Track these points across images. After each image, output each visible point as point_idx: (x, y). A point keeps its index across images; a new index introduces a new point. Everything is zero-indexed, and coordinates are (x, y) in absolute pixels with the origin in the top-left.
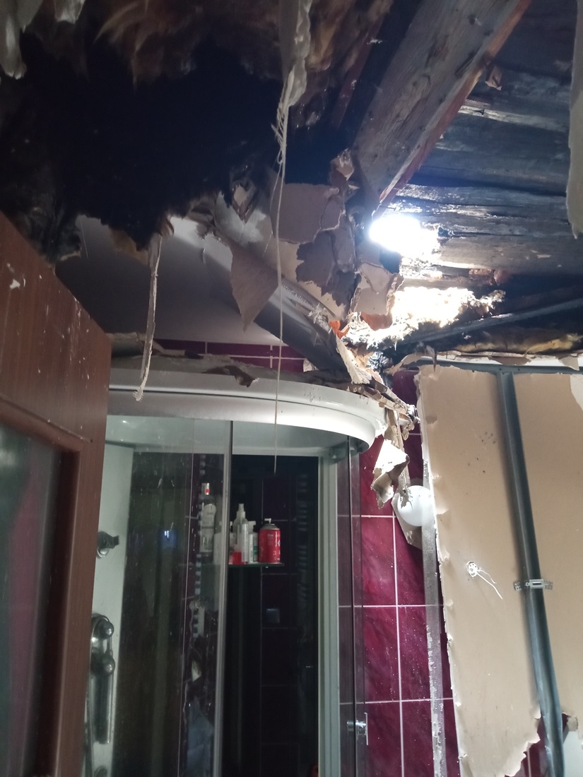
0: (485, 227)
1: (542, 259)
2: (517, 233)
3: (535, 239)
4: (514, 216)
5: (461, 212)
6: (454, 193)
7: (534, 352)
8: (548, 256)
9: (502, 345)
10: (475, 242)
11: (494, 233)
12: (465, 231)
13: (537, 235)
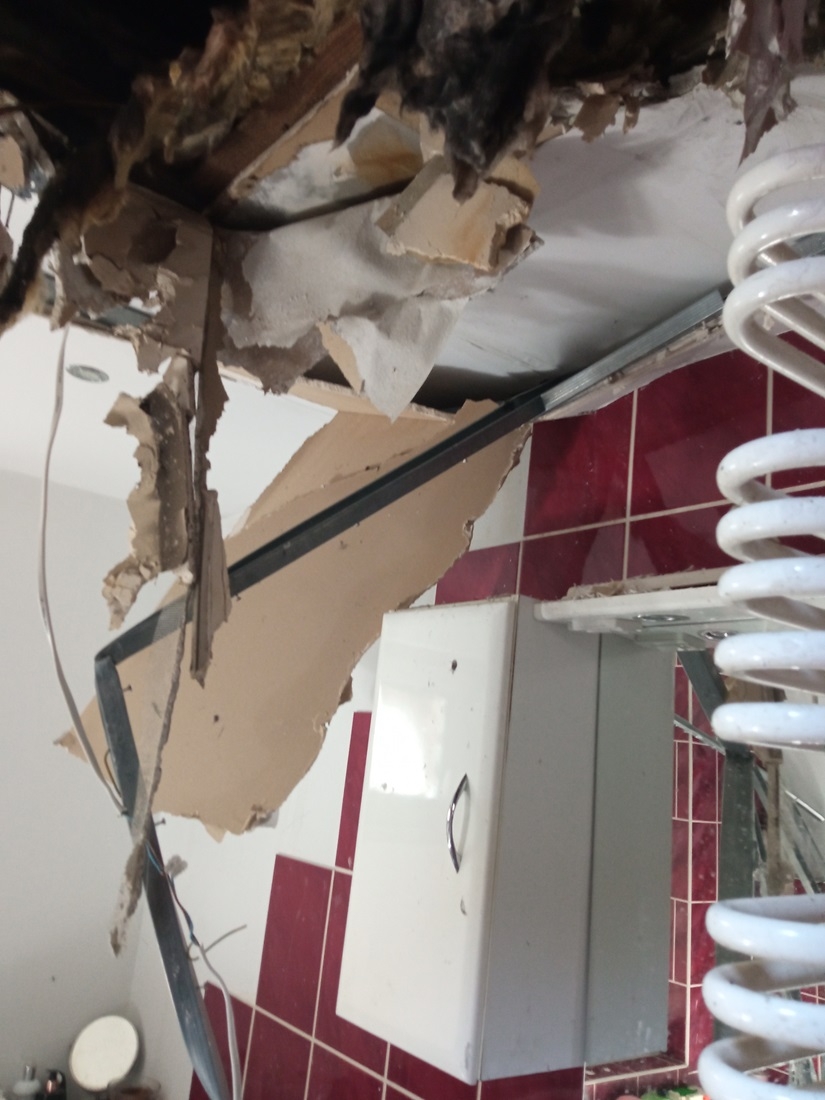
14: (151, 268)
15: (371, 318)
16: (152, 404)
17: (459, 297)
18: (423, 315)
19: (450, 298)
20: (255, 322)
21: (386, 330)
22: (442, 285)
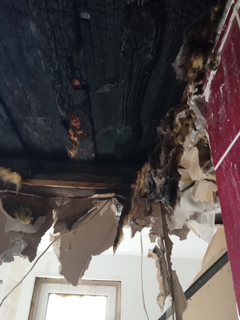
14: (149, 217)
15: (195, 219)
16: (155, 251)
17: (212, 210)
18: (206, 216)
19: (211, 211)
20: (173, 223)
21: (199, 222)
22: (208, 207)
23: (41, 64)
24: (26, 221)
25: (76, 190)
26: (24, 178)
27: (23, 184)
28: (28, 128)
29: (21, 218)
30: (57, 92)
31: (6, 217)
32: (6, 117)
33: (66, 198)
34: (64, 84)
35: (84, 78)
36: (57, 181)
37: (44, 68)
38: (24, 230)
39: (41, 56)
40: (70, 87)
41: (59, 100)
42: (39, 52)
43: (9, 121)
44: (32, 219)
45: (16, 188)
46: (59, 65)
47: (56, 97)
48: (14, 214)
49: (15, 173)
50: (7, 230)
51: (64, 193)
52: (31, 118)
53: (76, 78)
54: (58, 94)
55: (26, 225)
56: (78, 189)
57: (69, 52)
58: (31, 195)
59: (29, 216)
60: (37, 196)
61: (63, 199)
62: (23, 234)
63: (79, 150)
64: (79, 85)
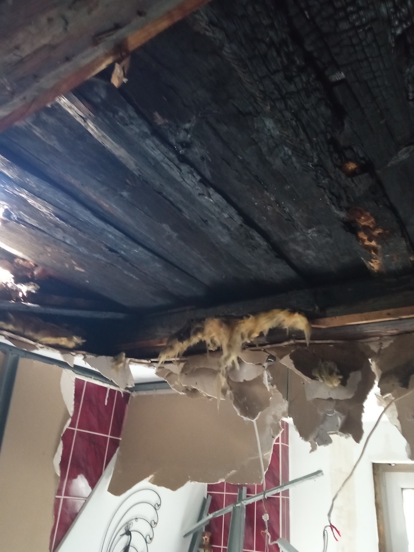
0: (45, 225)
1: (78, 271)
2: (68, 242)
3: (79, 253)
4: (73, 226)
5: (30, 201)
6: (32, 181)
7: (44, 343)
8: (83, 271)
9: (20, 329)
10: (31, 234)
11: (50, 233)
12: (27, 221)
13: (82, 249)
23: (292, 163)
24: (333, 382)
25: (399, 321)
26: (311, 318)
27: (312, 328)
28: (297, 248)
29: (325, 379)
30: (324, 189)
31: (303, 380)
32: (265, 243)
33: (385, 337)
34: (332, 175)
35: (361, 155)
36: (362, 313)
37: (298, 165)
38: (334, 396)
39: (290, 153)
40: (343, 177)
41: (331, 199)
42: (286, 149)
43: (271, 247)
44: (341, 377)
45: (304, 335)
46: (318, 155)
47: (326, 197)
48: (313, 374)
49: (297, 315)
50: (310, 398)
51: (379, 331)
52: (298, 234)
53: (348, 160)
54: (327, 191)
55: (334, 388)
56: (401, 319)
57: (328, 134)
58: (329, 341)
59: (335, 375)
60: (338, 342)
61: (380, 340)
62: (335, 402)
63: (384, 258)
64: (356, 168)
